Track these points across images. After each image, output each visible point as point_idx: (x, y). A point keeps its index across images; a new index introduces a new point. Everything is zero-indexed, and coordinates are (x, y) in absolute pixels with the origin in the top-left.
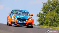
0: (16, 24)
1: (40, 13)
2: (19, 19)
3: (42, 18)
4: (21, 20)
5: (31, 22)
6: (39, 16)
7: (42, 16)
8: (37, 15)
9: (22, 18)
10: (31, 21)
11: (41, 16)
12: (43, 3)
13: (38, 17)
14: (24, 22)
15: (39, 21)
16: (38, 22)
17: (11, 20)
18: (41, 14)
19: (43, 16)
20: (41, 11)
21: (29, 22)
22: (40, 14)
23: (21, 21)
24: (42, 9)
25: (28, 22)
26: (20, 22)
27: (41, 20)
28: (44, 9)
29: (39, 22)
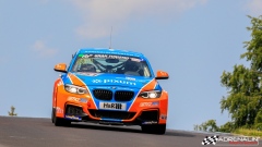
0: (87, 114)
1: (236, 70)
2: (101, 94)
3: (248, 94)
4: (109, 99)
5: (156, 105)
6: (235, 84)
7: (246, 83)
8: (225, 79)
9: (114, 90)
10: (153, 103)
11: (242, 81)
12: (255, 20)
13: (231, 89)
14: (124, 106)
15: (235, 107)
16: (226, 112)
17: (67, 96)
18: (242, 72)
19: (255, 84)
20: (242, 56)
21: (145, 105)
22: (240, 71)
23: (110, 103)
24: (250, 49)
25: (142, 105)
26: (106, 108)
27: (245, 103)
28: (257, 48)
29: (232, 111)
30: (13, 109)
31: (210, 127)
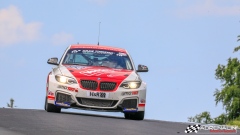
30: (12, 101)
31: (204, 119)
